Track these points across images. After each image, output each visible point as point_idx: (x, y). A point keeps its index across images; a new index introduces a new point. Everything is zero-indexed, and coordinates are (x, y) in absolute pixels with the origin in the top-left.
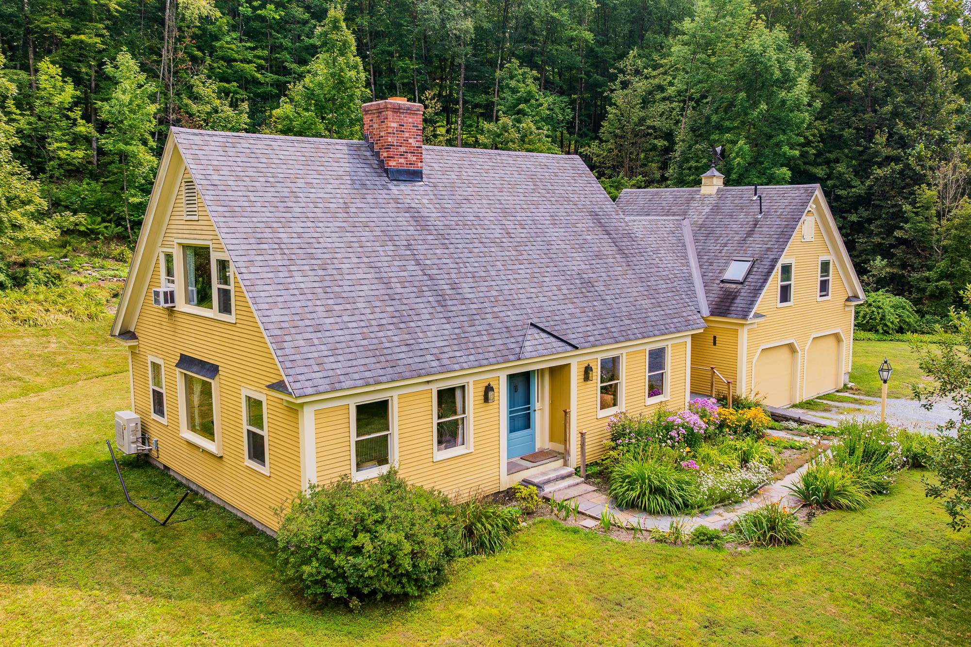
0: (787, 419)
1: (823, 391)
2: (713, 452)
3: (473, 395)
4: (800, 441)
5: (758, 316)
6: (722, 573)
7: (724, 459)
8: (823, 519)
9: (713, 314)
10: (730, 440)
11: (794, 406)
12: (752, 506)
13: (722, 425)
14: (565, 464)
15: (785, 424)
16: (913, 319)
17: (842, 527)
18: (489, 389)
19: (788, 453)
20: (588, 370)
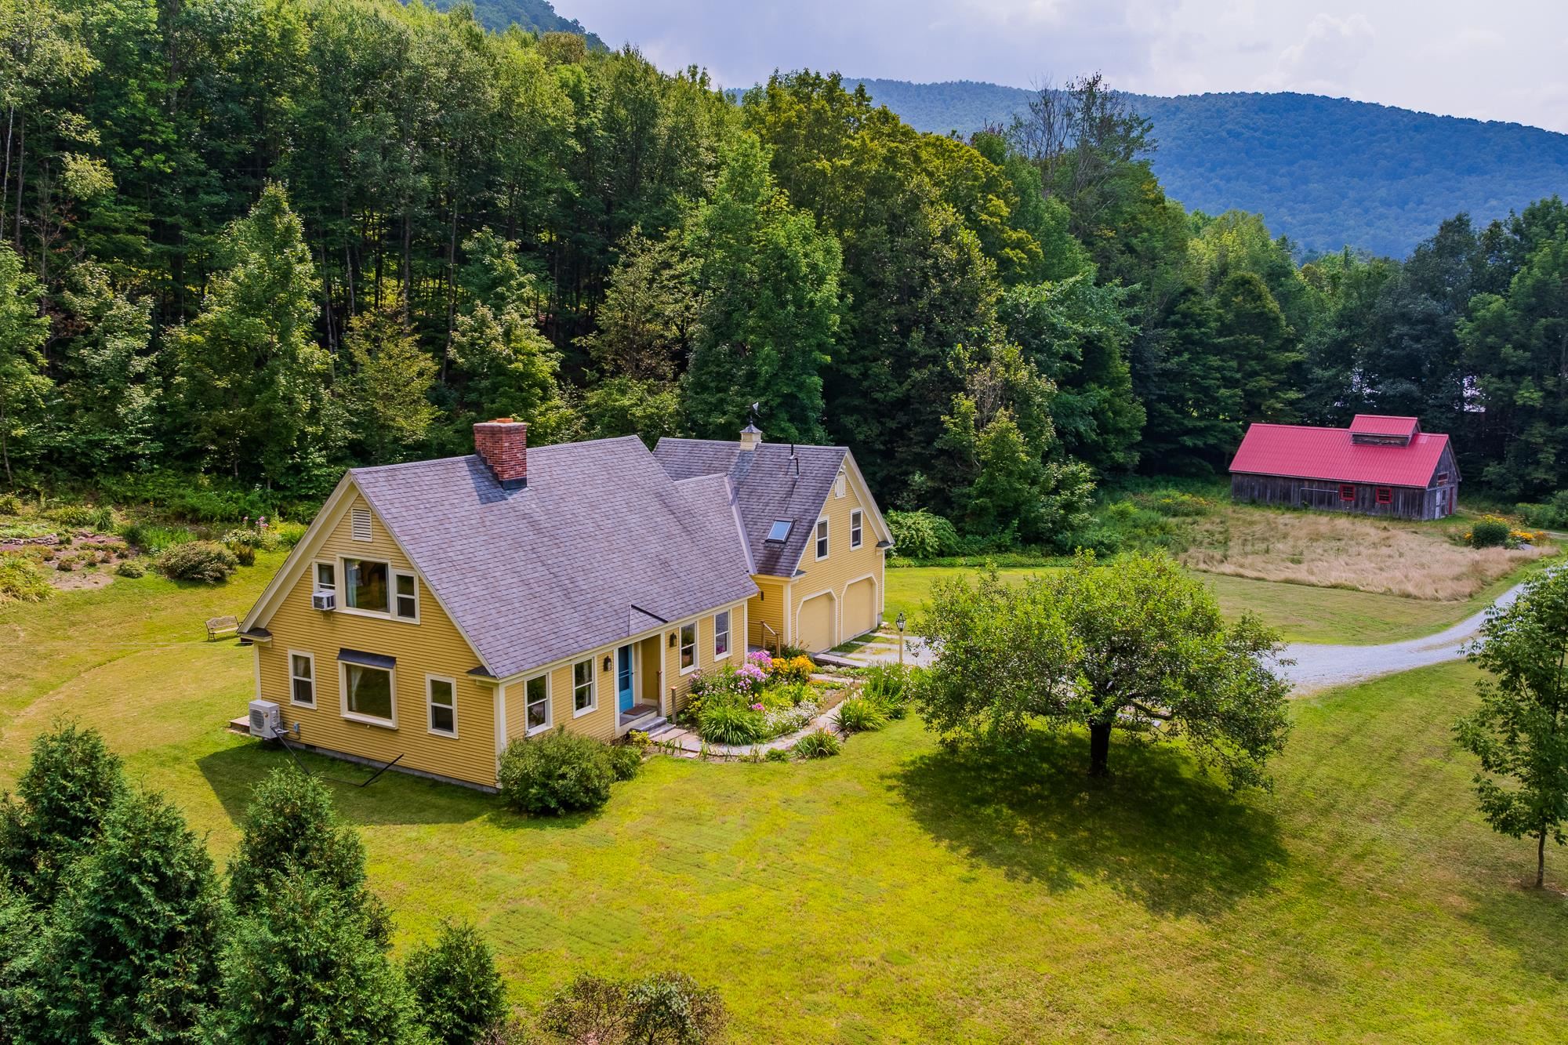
0: (827, 663)
1: (858, 633)
2: (773, 696)
3: (597, 667)
4: (839, 681)
5: (799, 573)
6: (790, 775)
7: (782, 702)
8: (854, 738)
9: (760, 572)
10: (784, 686)
11: (834, 649)
12: (805, 733)
13: (775, 674)
14: (659, 715)
15: (826, 668)
16: (953, 540)
17: (867, 742)
18: (607, 661)
19: (829, 692)
20: (673, 638)
